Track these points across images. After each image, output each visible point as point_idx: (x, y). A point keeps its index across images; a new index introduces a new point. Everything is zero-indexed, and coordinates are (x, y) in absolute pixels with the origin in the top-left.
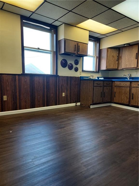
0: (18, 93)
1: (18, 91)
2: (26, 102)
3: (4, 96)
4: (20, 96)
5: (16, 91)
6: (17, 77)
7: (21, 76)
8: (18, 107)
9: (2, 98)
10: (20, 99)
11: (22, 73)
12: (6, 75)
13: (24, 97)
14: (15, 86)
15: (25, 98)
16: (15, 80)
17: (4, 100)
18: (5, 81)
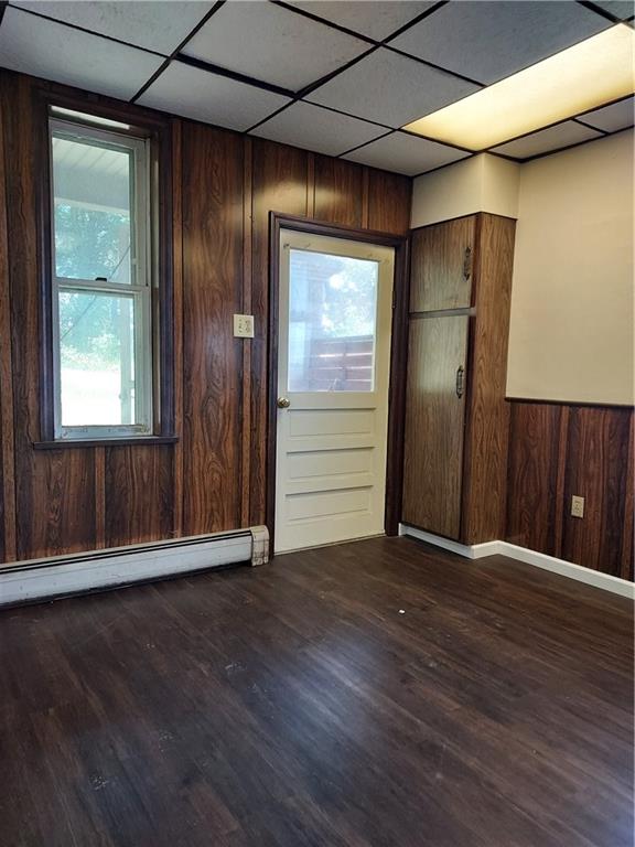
0: (631, 496)
1: (631, 486)
3: (574, 498)
5: (621, 487)
9: (567, 504)
12: (592, 409)
14: (622, 460)
16: (625, 436)
17: (574, 513)
18: (583, 435)
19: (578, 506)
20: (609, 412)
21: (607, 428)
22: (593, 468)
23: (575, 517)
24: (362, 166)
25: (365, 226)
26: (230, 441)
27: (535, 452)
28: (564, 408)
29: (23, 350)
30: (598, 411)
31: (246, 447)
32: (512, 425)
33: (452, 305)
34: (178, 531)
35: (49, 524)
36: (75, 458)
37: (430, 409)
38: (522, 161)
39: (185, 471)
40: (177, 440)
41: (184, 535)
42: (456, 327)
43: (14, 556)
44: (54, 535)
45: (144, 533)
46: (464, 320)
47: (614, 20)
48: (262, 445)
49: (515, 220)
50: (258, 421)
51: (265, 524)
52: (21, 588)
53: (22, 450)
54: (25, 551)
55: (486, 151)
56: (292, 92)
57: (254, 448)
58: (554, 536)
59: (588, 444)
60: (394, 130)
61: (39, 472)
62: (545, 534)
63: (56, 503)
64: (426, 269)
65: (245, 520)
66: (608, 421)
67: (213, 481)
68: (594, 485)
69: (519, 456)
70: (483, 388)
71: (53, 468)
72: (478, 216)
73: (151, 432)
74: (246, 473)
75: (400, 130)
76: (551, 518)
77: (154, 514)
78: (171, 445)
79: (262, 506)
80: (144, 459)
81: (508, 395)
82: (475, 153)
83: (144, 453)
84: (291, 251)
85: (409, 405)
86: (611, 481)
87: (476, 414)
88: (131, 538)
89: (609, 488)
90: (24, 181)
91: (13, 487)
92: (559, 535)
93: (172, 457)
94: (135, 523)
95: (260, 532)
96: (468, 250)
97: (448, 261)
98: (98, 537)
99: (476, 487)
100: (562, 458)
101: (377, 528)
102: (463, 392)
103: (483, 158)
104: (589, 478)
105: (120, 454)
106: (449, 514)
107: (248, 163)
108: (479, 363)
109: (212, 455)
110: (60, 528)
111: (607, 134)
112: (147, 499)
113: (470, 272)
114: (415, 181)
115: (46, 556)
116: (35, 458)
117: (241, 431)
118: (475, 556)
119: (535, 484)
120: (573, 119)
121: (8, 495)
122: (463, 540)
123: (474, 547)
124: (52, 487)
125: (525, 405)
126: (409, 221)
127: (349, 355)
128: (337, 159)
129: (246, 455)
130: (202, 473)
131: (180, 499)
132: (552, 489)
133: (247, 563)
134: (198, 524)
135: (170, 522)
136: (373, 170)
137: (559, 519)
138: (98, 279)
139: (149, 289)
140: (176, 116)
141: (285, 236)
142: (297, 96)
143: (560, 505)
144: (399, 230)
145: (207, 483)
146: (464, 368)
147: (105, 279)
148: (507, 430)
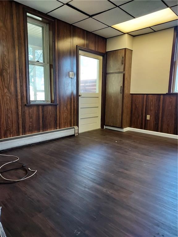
0: (161, 114)
1: (161, 111)
2: (168, 125)
3: (147, 115)
4: (162, 117)
5: (159, 112)
6: (162, 97)
7: (166, 96)
8: (160, 129)
9: (146, 117)
10: (162, 121)
11: (167, 92)
12: (152, 95)
13: (167, 119)
14: (159, 106)
15: (169, 121)
16: (160, 100)
17: (147, 119)
18: (150, 101)
19: (148, 117)
20: (156, 95)
21: (155, 99)
22: (152, 108)
23: (148, 120)
24: (96, 35)
25: (97, 50)
26: (69, 104)
27: (138, 106)
28: (145, 95)
29: (22, 80)
30: (153, 95)
31: (72, 106)
32: (132, 100)
33: (118, 71)
34: (58, 128)
35: (30, 126)
36: (35, 108)
37: (113, 97)
38: (134, 36)
39: (59, 113)
40: (58, 104)
41: (59, 129)
42: (120, 76)
43: (22, 134)
44: (31, 128)
45: (51, 128)
46: (122, 74)
47: (168, 7)
48: (76, 106)
49: (132, 51)
50: (75, 100)
51: (77, 126)
52: (25, 142)
53: (23, 106)
54: (24, 132)
55: (127, 33)
56: (90, 15)
57: (74, 106)
58: (142, 125)
59: (151, 103)
60: (109, 26)
61: (27, 112)
62: (140, 125)
63: (31, 120)
64: (111, 62)
65: (72, 125)
66: (156, 98)
67: (65, 115)
68: (152, 112)
69: (134, 107)
70: (126, 91)
71: (30, 111)
72: (125, 49)
73: (50, 102)
74: (72, 113)
75: (110, 27)
76: (142, 121)
77: (53, 123)
78: (56, 105)
79: (76, 121)
80: (51, 109)
81: (131, 93)
82: (125, 34)
83: (50, 107)
84: (81, 56)
85: (106, 96)
86: (156, 111)
87: (125, 97)
88: (48, 129)
89: (156, 112)
90: (21, 33)
91: (21, 116)
92: (144, 124)
93: (56, 108)
94: (48, 125)
95: (76, 127)
96: (123, 57)
97: (117, 60)
98: (41, 129)
99: (125, 115)
100: (144, 107)
101: (99, 127)
102: (122, 92)
103: (126, 35)
104: (151, 110)
105: (45, 107)
106: (118, 122)
107: (72, 32)
108: (125, 85)
109: (65, 108)
110: (32, 127)
111: (155, 31)
112: (51, 119)
113: (123, 63)
114: (107, 39)
115: (29, 134)
116: (26, 108)
117: (71, 102)
118: (124, 131)
119: (138, 114)
120: (150, 27)
121: (20, 118)
122: (122, 128)
123: (124, 129)
124: (30, 116)
125: (135, 95)
126: (106, 50)
127: (86, 84)
128: (91, 33)
129: (72, 108)
130: (63, 113)
131: (58, 119)
132: (142, 114)
133: (74, 135)
134: (62, 125)
135: (57, 125)
136: (99, 36)
137: (144, 121)
138: (37, 61)
139: (49, 64)
140: (56, 19)
141: (80, 52)
142: (91, 16)
143: (144, 118)
144: (104, 52)
145: (64, 115)
146: (122, 86)
147: (39, 61)
148: (131, 101)
